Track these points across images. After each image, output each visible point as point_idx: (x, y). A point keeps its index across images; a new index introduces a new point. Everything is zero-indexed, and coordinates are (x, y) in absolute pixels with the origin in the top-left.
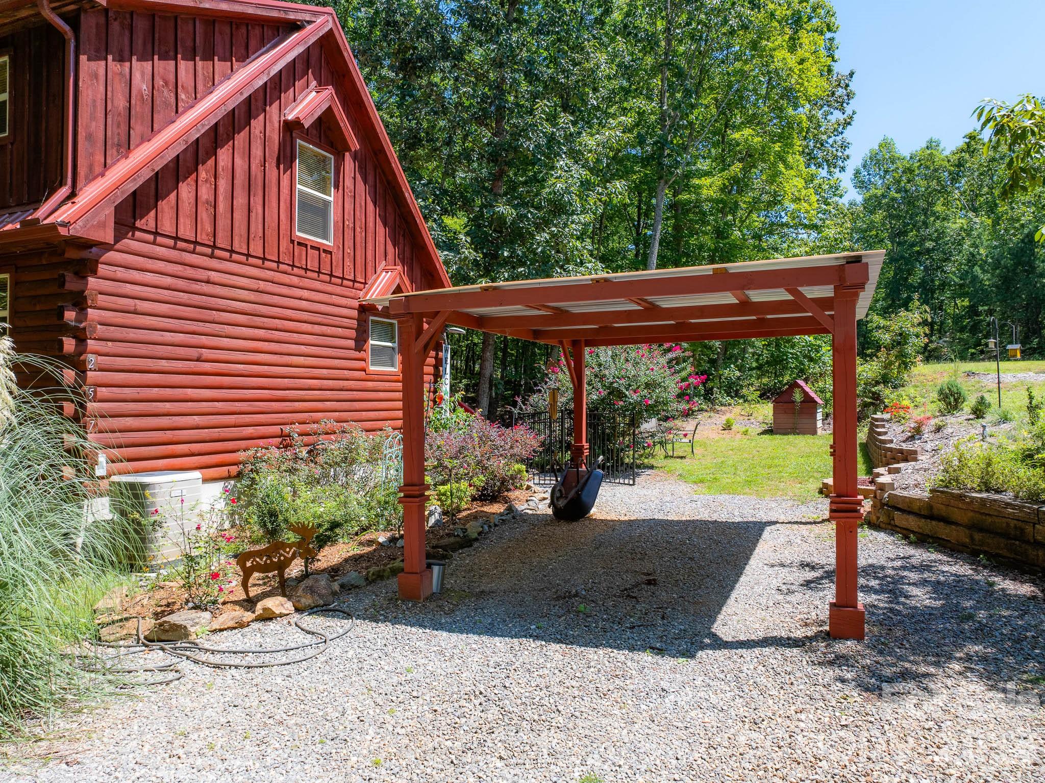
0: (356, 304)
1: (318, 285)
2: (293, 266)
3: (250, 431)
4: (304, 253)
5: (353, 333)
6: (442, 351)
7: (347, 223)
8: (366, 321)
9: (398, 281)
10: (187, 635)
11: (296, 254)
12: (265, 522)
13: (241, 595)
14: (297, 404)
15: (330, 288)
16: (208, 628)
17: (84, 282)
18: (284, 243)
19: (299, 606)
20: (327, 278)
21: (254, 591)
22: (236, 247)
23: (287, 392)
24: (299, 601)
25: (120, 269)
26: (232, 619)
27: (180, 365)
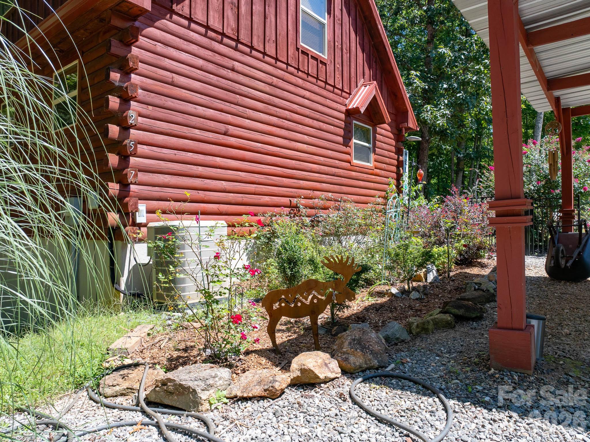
0: (344, 109)
1: (315, 88)
2: (298, 69)
3: (266, 199)
4: (306, 61)
5: (341, 132)
6: (402, 156)
7: (336, 44)
8: (350, 124)
9: (374, 92)
10: (196, 403)
11: (300, 60)
12: (284, 268)
13: (266, 343)
14: (301, 182)
15: (325, 93)
16: (225, 393)
17: (128, 49)
18: (291, 50)
19: (348, 366)
20: (323, 84)
21: (281, 338)
22: (255, 44)
23: (294, 171)
24: (346, 359)
25: (159, 44)
26: (259, 383)
27: (211, 136)
